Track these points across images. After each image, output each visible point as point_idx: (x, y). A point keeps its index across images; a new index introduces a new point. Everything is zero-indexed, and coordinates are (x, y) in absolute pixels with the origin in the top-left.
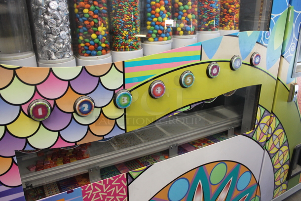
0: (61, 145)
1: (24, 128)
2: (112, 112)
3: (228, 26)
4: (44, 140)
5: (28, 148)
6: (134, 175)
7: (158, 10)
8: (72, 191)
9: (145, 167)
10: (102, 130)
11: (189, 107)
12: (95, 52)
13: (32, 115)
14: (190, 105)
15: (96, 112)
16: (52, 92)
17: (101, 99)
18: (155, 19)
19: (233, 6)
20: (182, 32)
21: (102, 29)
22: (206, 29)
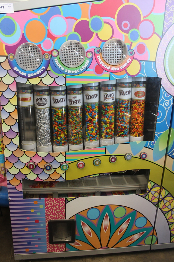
0: (38, 180)
1: (26, 171)
2: (59, 171)
3: (135, 135)
4: (32, 177)
5: (26, 178)
6: (69, 200)
7: (90, 128)
8: (41, 199)
9: (75, 198)
10: (55, 177)
11: (99, 175)
12: (59, 144)
13: (29, 167)
14: (99, 174)
15: (53, 170)
16: (36, 160)
17: (55, 165)
18: (89, 132)
19: (137, 125)
20: (104, 137)
21: (62, 135)
22: (119, 136)
